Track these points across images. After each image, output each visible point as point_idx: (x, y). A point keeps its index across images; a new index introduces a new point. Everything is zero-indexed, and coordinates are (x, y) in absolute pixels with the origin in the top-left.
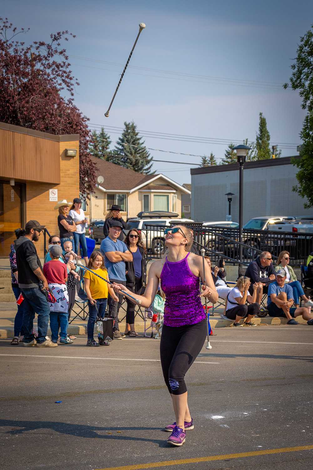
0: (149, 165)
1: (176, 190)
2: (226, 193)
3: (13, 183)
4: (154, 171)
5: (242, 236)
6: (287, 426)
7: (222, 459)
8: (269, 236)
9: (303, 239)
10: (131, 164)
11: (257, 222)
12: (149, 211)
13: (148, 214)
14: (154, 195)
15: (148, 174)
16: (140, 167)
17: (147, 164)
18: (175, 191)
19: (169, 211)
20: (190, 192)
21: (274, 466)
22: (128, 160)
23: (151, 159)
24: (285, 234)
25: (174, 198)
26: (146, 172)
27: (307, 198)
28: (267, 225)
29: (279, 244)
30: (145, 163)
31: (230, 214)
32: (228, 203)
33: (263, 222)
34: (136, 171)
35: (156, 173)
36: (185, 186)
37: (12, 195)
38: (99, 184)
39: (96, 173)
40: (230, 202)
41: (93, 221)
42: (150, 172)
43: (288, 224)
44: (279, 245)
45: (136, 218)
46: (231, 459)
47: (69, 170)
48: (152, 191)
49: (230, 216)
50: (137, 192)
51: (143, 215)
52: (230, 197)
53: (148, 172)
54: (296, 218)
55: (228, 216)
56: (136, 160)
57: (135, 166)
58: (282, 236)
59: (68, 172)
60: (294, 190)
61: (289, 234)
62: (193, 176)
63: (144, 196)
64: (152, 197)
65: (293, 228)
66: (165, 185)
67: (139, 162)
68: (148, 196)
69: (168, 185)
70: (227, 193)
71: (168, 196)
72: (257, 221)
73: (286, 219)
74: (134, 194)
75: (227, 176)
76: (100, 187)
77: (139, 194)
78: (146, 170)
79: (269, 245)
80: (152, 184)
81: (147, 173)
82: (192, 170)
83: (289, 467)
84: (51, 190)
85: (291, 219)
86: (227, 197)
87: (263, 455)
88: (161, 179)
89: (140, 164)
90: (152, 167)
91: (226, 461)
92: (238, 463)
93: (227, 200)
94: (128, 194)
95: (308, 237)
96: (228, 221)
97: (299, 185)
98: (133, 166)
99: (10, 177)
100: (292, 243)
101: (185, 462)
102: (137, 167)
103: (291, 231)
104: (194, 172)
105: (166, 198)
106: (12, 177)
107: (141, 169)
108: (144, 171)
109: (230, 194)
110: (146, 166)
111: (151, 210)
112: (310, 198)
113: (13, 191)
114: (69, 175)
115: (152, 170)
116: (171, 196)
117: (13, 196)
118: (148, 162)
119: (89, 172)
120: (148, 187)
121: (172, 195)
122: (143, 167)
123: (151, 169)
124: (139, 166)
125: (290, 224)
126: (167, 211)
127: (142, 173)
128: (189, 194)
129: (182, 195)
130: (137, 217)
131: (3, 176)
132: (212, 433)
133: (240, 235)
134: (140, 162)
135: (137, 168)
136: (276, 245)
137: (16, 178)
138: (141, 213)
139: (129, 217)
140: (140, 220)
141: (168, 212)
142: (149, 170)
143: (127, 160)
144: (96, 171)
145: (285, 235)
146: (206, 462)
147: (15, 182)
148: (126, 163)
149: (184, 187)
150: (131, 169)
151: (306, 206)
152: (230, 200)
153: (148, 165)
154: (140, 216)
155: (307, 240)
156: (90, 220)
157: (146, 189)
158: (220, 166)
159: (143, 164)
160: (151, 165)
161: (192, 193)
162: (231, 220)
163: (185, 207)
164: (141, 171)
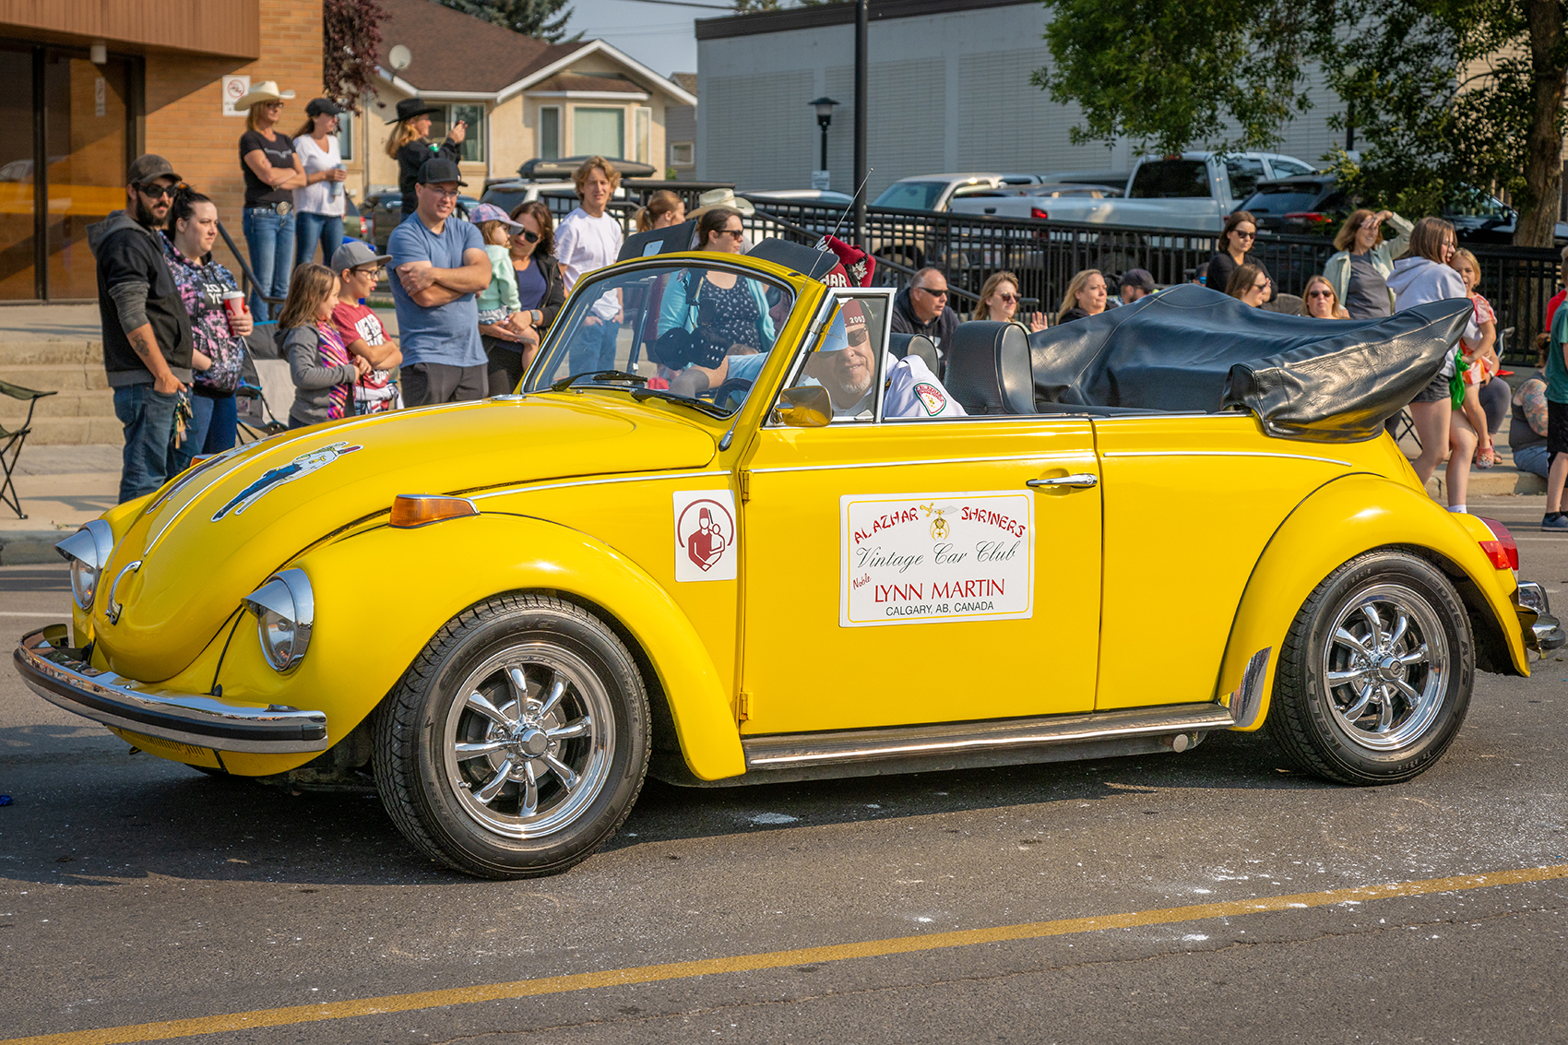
0: (559, 15)
1: (650, 93)
2: (810, 101)
3: (100, 56)
4: (577, 33)
5: (863, 230)
6: (1021, 848)
7: (788, 963)
8: (955, 230)
9: (1067, 242)
10: (501, 9)
11: (914, 193)
12: (560, 157)
13: (552, 167)
14: (577, 109)
15: (558, 42)
16: (530, 20)
17: (553, 11)
18: (643, 96)
19: (626, 158)
20: (693, 100)
21: (974, 990)
24: (1007, 224)
25: (643, 119)
26: (552, 34)
27: (1080, 110)
28: (947, 202)
29: (988, 261)
30: (546, 6)
31: (824, 167)
32: (818, 131)
33: (936, 190)
34: (518, 30)
35: (583, 39)
36: (678, 78)
37: (99, 95)
38: (394, 73)
39: (382, 29)
40: (824, 129)
41: (373, 191)
42: (562, 35)
43: (1016, 195)
44: (987, 267)
45: (516, 181)
46: (823, 964)
47: (288, 14)
48: (570, 94)
49: (826, 174)
50: (520, 99)
51: (537, 169)
52: (825, 111)
53: (558, 38)
54: (1043, 178)
55: (818, 174)
57: (514, 19)
58: (998, 233)
59: (286, 21)
60: (1037, 80)
61: (1022, 225)
62: (704, 42)
63: (545, 110)
64: (569, 115)
65: (1034, 211)
66: (611, 77)
67: (526, 4)
68: (556, 111)
69: (621, 77)
70: (816, 98)
71: (621, 112)
72: (913, 188)
73: (1009, 182)
74: (510, 103)
75: (815, 44)
76: (398, 82)
77: (525, 108)
78: (549, 29)
79: (955, 265)
80: (568, 74)
81: (552, 40)
82: (698, 23)
83: (1029, 993)
84: (227, 80)
85: (1028, 182)
86: (814, 112)
87: (936, 951)
88: (599, 56)
89: (529, 11)
90: (569, 20)
91: (803, 970)
92: (848, 979)
93: (815, 120)
94: (491, 104)
95: (1083, 237)
97: (1053, 70)
98: (509, 17)
99: (91, 33)
100: (1029, 259)
101: (656, 976)
102: (520, 19)
103: (1028, 215)
104: (706, 30)
105: (613, 117)
106: (98, 33)
107: (533, 26)
108: (546, 34)
109: (825, 102)
110: (551, 16)
111: (564, 154)
112: (1090, 110)
113: (100, 82)
114: (288, 28)
115: (570, 32)
116: (632, 111)
117: (100, 99)
119: (357, 22)
120: (556, 83)
121: (636, 107)
122: (540, 20)
123: (566, 26)
124: (527, 17)
125: (1022, 198)
126: (615, 155)
127: (537, 38)
128: (690, 107)
129: (667, 109)
130: (518, 176)
131: (69, 30)
132: (755, 875)
133: (857, 228)
134: (531, 4)
135: (521, 21)
136: (977, 267)
137: (112, 36)
138: (533, 163)
139: (492, 177)
140: (527, 187)
141: (621, 159)
142: (560, 30)
144: (378, 22)
145: (1007, 230)
146: (731, 976)
147: (109, 53)
148: (486, 8)
149: (674, 83)
150: (501, 25)
151: (1077, 137)
152: (824, 121)
153: (557, 12)
154: (529, 172)
155: (1081, 246)
156: (366, 190)
157: (550, 89)
158: (791, 11)
159: (541, 10)
160: (569, 14)
161: (699, 101)
162: (827, 187)
163: (676, 148)
164: (534, 34)
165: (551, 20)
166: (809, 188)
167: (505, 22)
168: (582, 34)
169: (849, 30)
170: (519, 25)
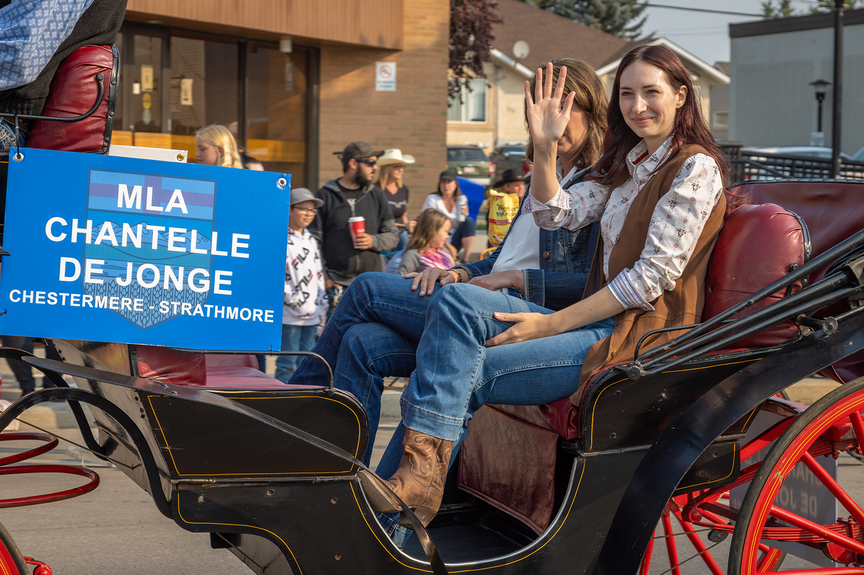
0: (638, 20)
1: (698, 75)
2: (810, 82)
4: (650, 32)
10: (596, 16)
15: (636, 39)
16: (617, 23)
17: (633, 17)
20: (726, 79)
22: (591, 8)
23: (645, 5)
26: (633, 34)
30: (628, 14)
31: (820, 130)
32: (815, 103)
34: (608, 31)
35: (655, 37)
36: (719, 66)
37: (287, 75)
38: (517, 60)
40: (820, 102)
41: (500, 143)
42: (639, 34)
47: (424, 18)
49: (820, 135)
52: (820, 89)
53: (636, 36)
55: (816, 135)
56: (610, 8)
57: (606, 23)
59: (423, 23)
62: (734, 40)
67: (614, 12)
70: (814, 80)
75: (814, 41)
76: (520, 68)
78: (631, 30)
81: (632, 37)
82: (731, 26)
86: (813, 90)
89: (617, 17)
90: (644, 23)
93: (813, 96)
96: (817, 146)
98: (602, 22)
102: (610, 23)
104: (737, 31)
107: (619, 28)
108: (628, 34)
109: (820, 82)
110: (632, 21)
113: (289, 66)
115: (645, 32)
117: (289, 78)
118: (636, 13)
122: (625, 21)
124: (615, 21)
127: (621, 37)
128: (725, 84)
129: (711, 88)
134: (618, 13)
135: (611, 25)
137: (294, 33)
142: (638, 31)
143: (587, 7)
147: (293, 45)
148: (586, 15)
149: (717, 69)
150: (596, 27)
152: (820, 96)
153: (636, 18)
156: (495, 142)
159: (624, 16)
160: (644, 20)
161: (732, 80)
162: (822, 144)
163: (718, 114)
164: (620, 33)
165: (632, 24)
166: (809, 145)
167: (599, 25)
168: (653, 34)
169: (829, 32)
170: (609, 27)
